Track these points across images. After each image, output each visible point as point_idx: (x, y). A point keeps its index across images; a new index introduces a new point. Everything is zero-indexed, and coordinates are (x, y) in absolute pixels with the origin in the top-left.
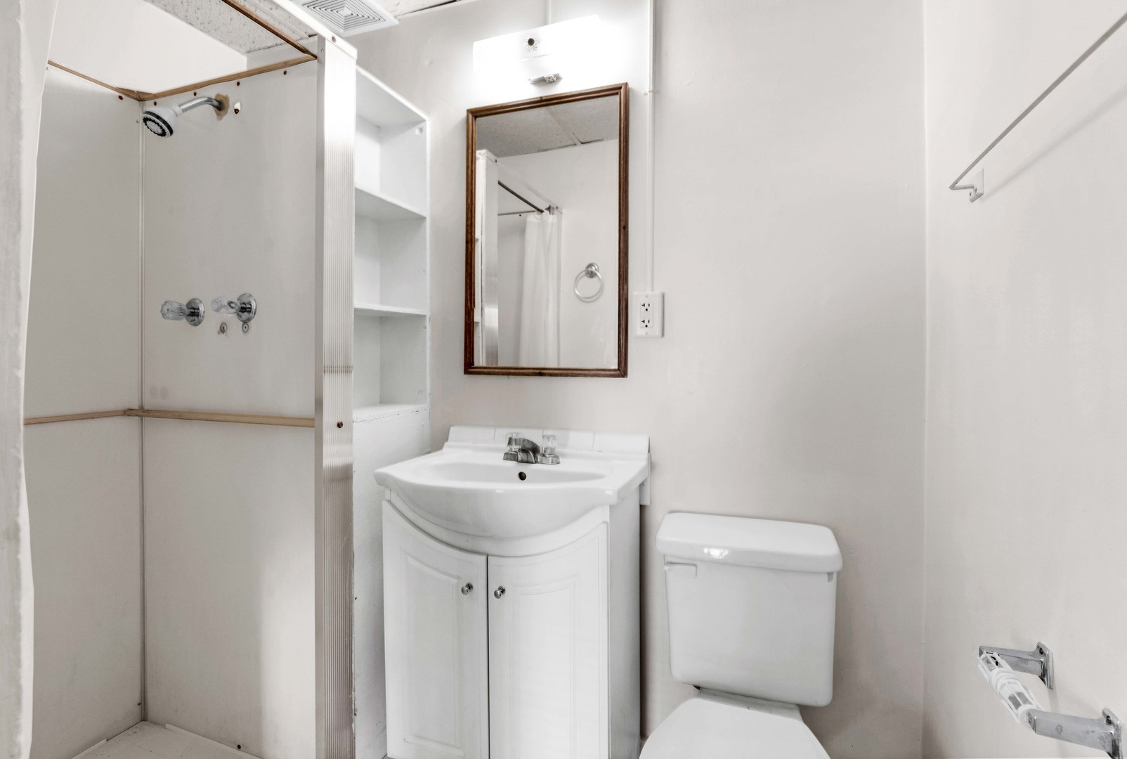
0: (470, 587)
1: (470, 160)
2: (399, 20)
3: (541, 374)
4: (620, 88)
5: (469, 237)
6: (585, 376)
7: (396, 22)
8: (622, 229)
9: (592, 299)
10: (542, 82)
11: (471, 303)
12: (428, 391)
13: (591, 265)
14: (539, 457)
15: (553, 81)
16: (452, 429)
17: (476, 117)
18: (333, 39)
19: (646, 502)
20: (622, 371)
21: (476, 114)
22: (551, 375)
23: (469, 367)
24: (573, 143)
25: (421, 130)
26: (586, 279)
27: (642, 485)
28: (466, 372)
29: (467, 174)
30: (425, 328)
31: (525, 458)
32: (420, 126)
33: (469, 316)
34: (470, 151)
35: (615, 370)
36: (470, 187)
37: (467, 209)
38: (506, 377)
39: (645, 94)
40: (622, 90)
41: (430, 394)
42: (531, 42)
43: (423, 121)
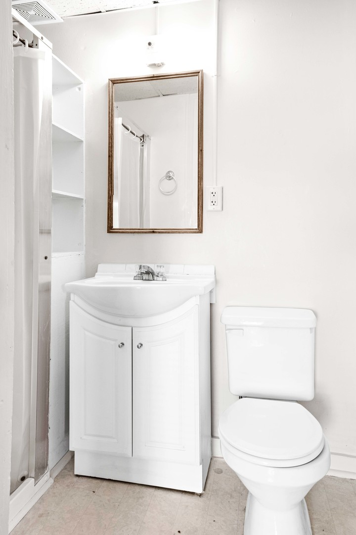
0: (123, 344)
1: (111, 108)
2: (64, 19)
3: (153, 232)
4: (199, 72)
5: (111, 153)
6: (179, 233)
7: (62, 21)
8: (200, 151)
9: (171, 193)
10: (154, 65)
11: (112, 192)
12: (84, 244)
13: (169, 172)
14: (155, 278)
15: (160, 66)
16: (99, 265)
17: (114, 83)
18: (42, 38)
19: (213, 302)
20: (200, 230)
21: (114, 82)
22: (159, 233)
23: (110, 229)
24: (158, 95)
25: (80, 89)
26: (166, 181)
27: (211, 292)
28: (109, 232)
29: (109, 117)
30: (83, 206)
31: (147, 278)
32: (79, 86)
33: (111, 199)
34: (111, 103)
35: (196, 229)
36: (111, 124)
37: (109, 137)
38: (132, 234)
39: (213, 77)
40: (200, 74)
41: (85, 245)
42: (150, 44)
43: (81, 83)
